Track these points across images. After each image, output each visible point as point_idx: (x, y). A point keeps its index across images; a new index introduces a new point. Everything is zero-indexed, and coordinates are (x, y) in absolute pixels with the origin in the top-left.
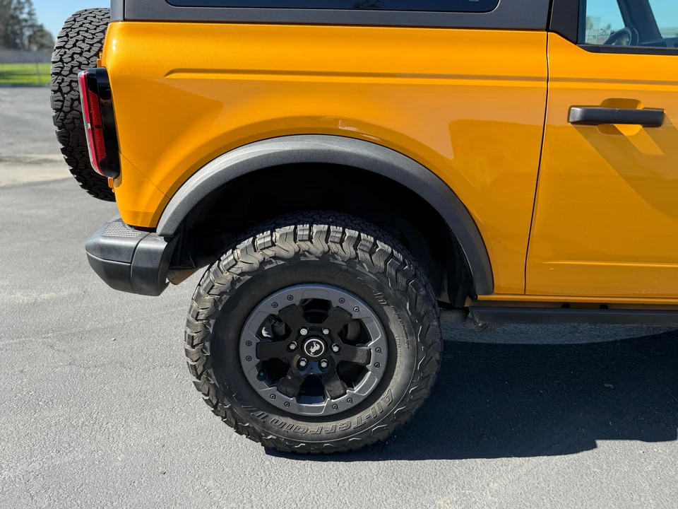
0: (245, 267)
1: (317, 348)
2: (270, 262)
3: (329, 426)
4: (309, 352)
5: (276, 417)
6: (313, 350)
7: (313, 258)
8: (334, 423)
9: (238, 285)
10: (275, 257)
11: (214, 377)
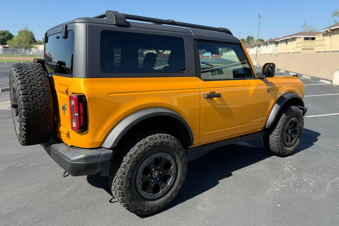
0: (140, 152)
1: (156, 174)
2: (147, 148)
3: (162, 199)
4: (154, 176)
5: (147, 202)
6: (155, 175)
7: (158, 144)
8: (163, 198)
9: (138, 158)
10: (148, 147)
11: (129, 194)
